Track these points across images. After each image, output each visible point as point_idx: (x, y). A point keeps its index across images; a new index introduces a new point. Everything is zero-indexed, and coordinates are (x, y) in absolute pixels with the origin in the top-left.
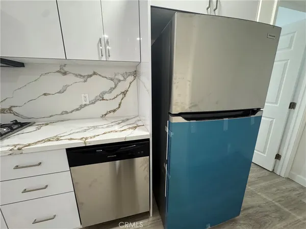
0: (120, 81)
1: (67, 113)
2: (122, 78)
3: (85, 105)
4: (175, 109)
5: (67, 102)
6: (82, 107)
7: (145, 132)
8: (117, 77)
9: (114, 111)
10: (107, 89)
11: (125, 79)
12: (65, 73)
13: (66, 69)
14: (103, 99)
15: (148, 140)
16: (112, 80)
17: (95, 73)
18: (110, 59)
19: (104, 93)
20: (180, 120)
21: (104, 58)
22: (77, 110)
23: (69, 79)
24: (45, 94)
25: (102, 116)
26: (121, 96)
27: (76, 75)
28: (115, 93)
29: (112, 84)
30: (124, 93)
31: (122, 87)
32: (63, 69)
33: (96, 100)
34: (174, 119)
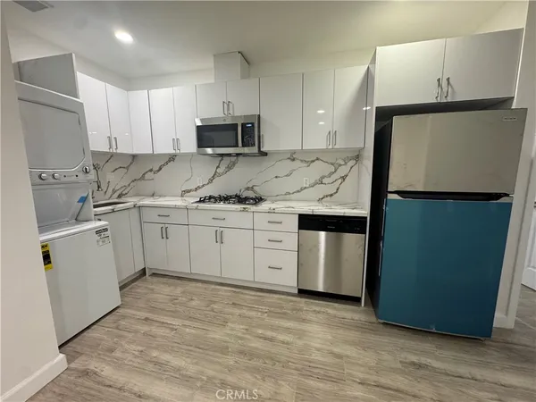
0: (340, 165)
1: (289, 194)
2: (343, 163)
3: (305, 188)
4: (391, 188)
5: (290, 184)
6: (302, 190)
7: (364, 211)
8: (337, 162)
9: (331, 195)
10: (327, 174)
11: (346, 163)
12: (293, 160)
13: (295, 156)
14: (322, 183)
15: (366, 218)
16: (332, 164)
17: (318, 159)
18: (336, 147)
19: (323, 177)
21: (331, 147)
22: (298, 191)
23: (297, 164)
25: (319, 200)
26: (340, 181)
27: (302, 161)
28: (334, 177)
29: (332, 169)
30: (344, 178)
31: (342, 171)
32: (292, 157)
33: (316, 184)
34: (390, 196)
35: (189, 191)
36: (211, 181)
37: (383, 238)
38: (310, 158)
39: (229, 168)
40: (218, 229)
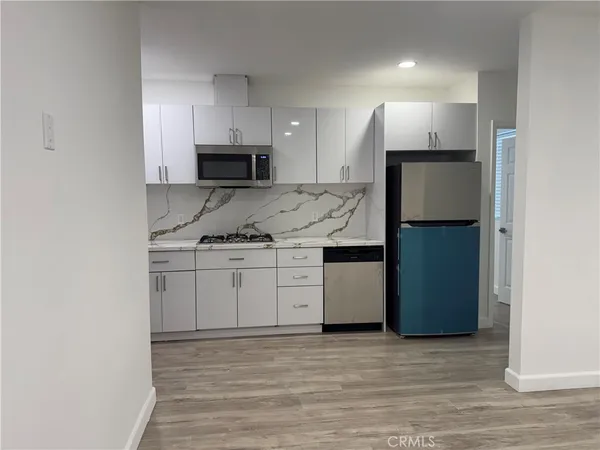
0: (349, 198)
1: (297, 230)
2: (351, 196)
3: (314, 223)
4: (403, 218)
5: (299, 219)
6: (311, 224)
7: (380, 240)
8: (346, 195)
9: (341, 230)
10: (336, 207)
11: (354, 197)
12: (300, 193)
13: (302, 189)
14: (331, 217)
15: (382, 246)
16: (341, 198)
17: (326, 192)
18: (349, 181)
19: (332, 211)
20: (408, 226)
21: (344, 181)
22: (306, 227)
23: (305, 197)
24: (282, 212)
25: (328, 236)
26: (349, 214)
27: (310, 194)
28: (343, 210)
29: (341, 202)
30: (352, 211)
31: (351, 204)
32: (299, 189)
33: (325, 218)
34: (403, 226)
35: (163, 232)
36: (197, 218)
37: (399, 262)
38: (319, 191)
39: (224, 201)
40: (235, 271)
